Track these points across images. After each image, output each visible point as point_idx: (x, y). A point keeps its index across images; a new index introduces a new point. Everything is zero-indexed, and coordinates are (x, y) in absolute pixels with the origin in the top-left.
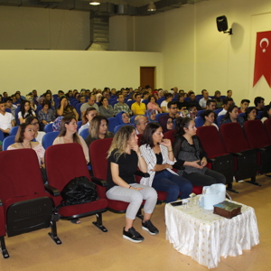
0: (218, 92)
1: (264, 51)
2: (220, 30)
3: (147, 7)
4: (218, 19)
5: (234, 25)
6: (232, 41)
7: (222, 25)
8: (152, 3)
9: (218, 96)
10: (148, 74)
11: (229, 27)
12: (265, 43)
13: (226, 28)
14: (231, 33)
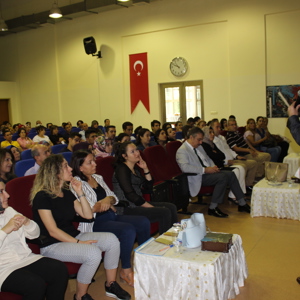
0: (95, 123)
1: (139, 74)
2: (88, 53)
4: (86, 40)
5: (103, 47)
6: (101, 65)
7: (90, 47)
8: (3, 21)
9: (95, 126)
11: (98, 50)
12: (139, 65)
13: (95, 50)
14: (99, 56)
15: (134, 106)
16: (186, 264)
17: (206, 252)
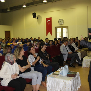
1: (49, 24)
2: (34, 17)
3: (7, 9)
4: (33, 13)
5: (38, 16)
6: (38, 21)
8: (9, 8)
10: (7, 33)
11: (37, 16)
12: (49, 21)
14: (37, 18)
15: (47, 33)
16: (62, 80)
17: (68, 77)
